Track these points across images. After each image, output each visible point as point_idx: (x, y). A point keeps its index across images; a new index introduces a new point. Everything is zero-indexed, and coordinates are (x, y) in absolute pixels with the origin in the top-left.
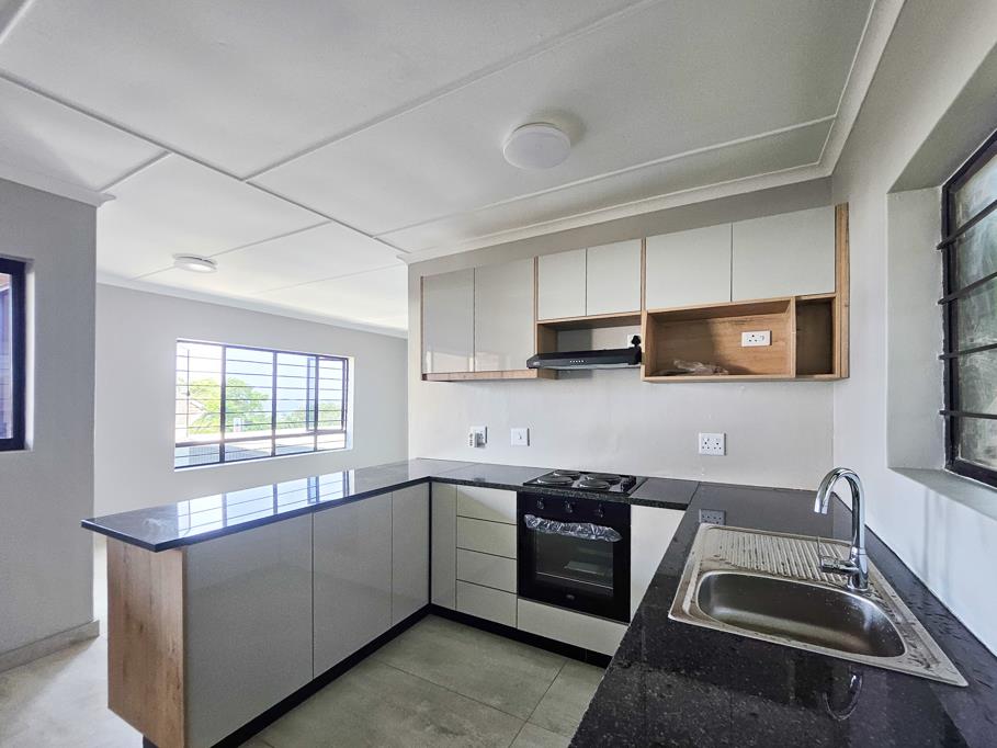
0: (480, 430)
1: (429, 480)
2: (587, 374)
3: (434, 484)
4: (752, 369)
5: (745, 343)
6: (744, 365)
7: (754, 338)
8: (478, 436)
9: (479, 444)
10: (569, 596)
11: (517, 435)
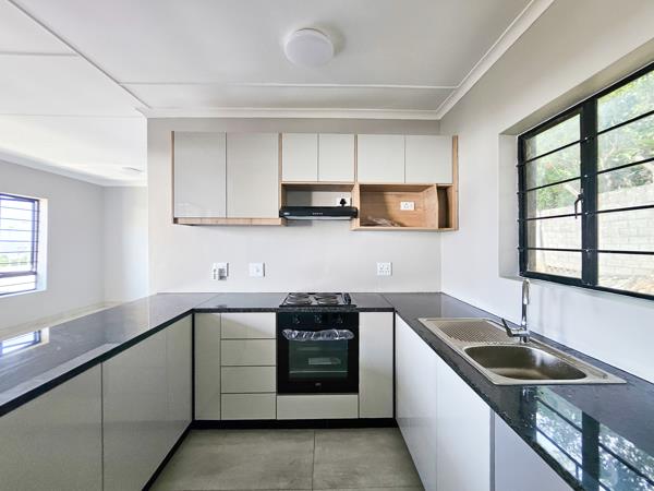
0: (222, 265)
1: (193, 312)
2: (309, 223)
3: (196, 314)
4: (406, 223)
5: (402, 208)
6: (402, 221)
7: (406, 205)
8: (221, 271)
9: (221, 278)
10: (318, 384)
11: (254, 269)
